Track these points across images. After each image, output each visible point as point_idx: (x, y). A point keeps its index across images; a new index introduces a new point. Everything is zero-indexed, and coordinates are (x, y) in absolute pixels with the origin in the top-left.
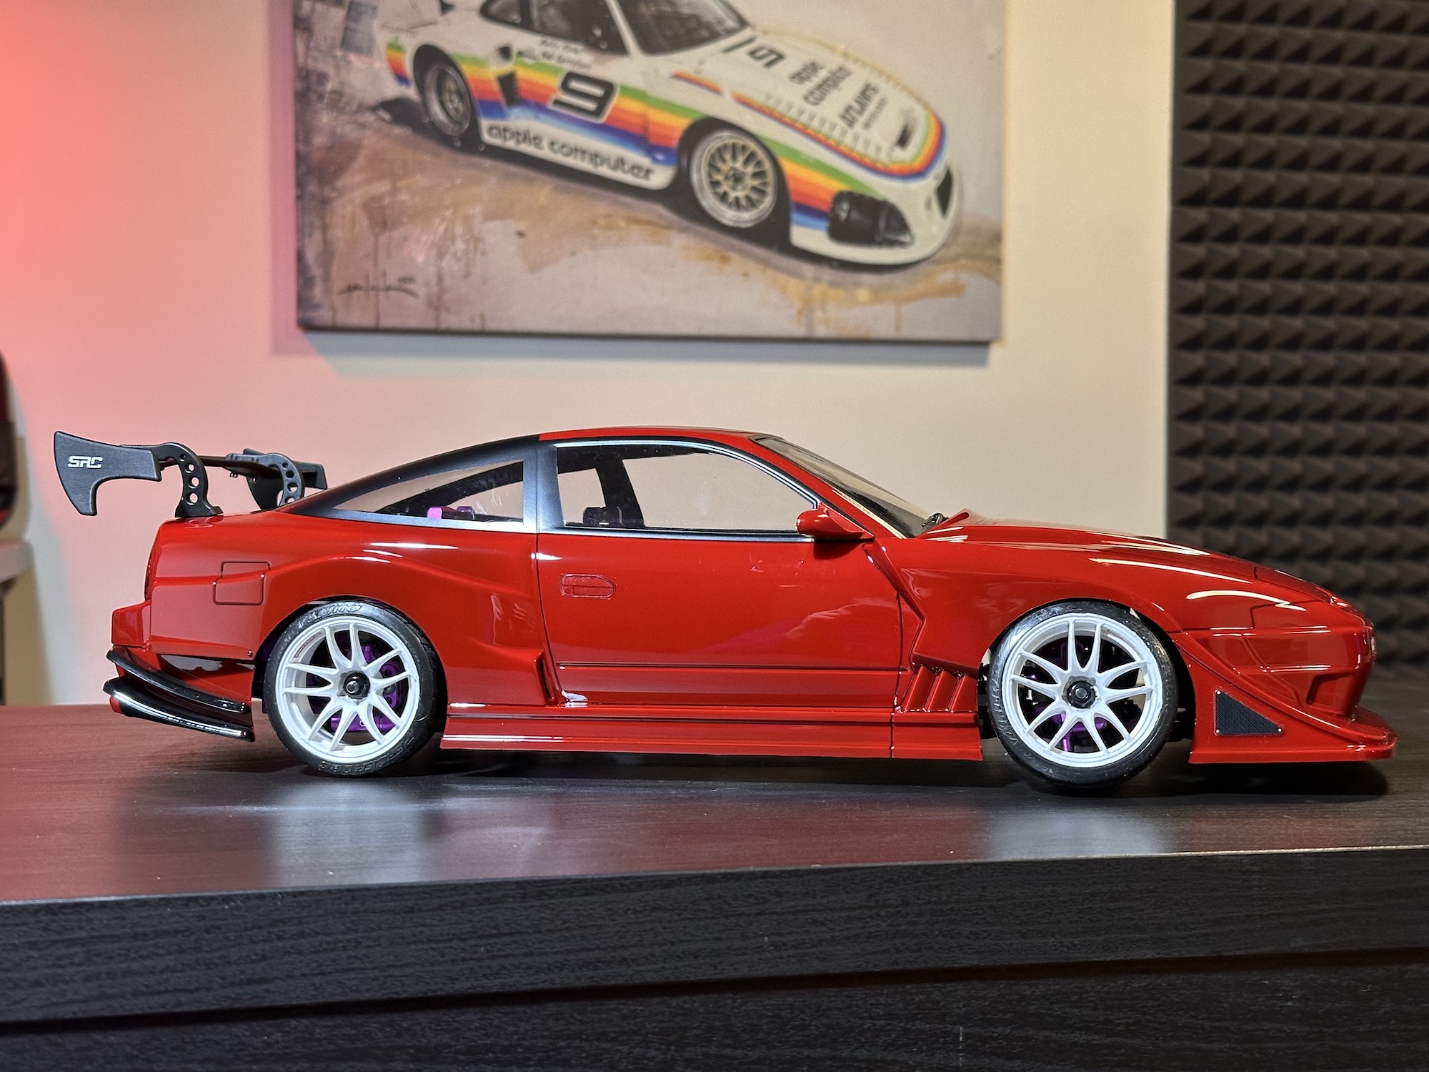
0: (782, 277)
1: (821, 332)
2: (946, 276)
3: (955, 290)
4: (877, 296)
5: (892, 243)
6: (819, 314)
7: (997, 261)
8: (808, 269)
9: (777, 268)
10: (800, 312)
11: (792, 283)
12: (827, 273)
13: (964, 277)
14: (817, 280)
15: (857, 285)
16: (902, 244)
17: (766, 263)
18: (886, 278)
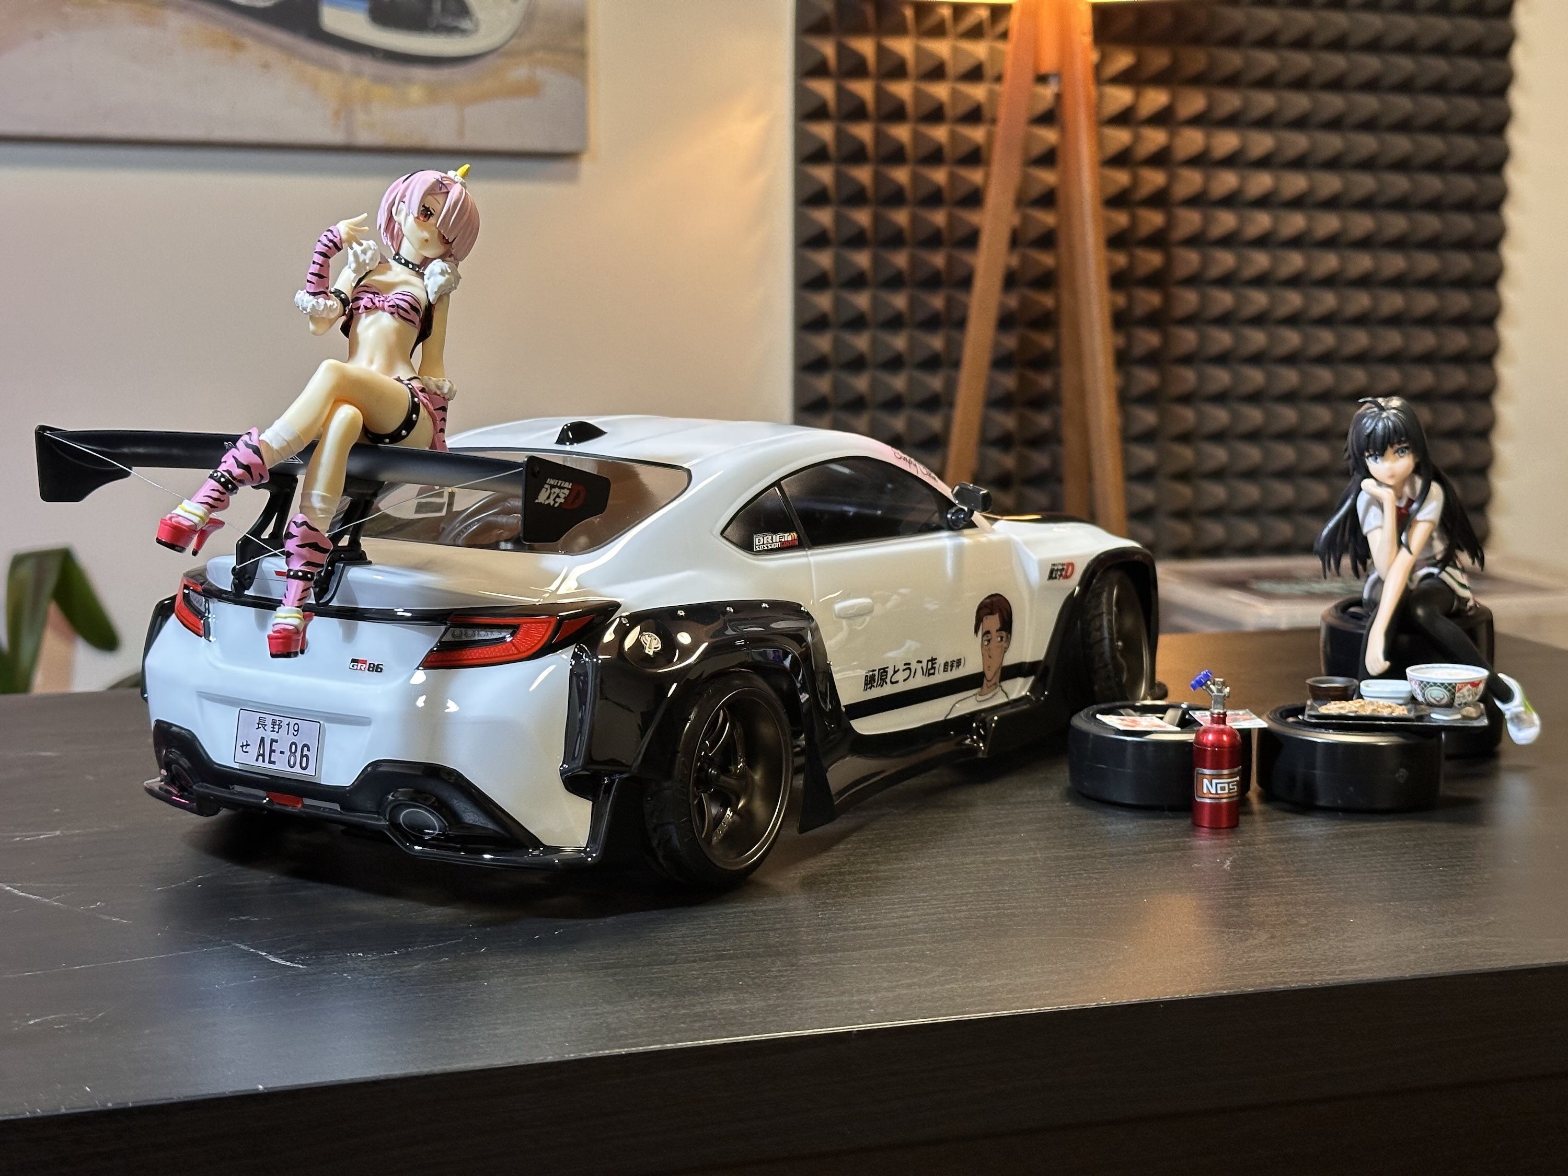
0: (311, 70)
1: (364, 138)
2: (519, 73)
3: (531, 89)
4: (434, 95)
5: (451, 30)
6: (361, 117)
7: (581, 54)
8: (345, 60)
9: (305, 58)
10: (337, 114)
11: (326, 77)
12: (369, 66)
13: (542, 74)
14: (358, 74)
15: (408, 81)
16: (463, 32)
17: (291, 52)
18: (444, 73)
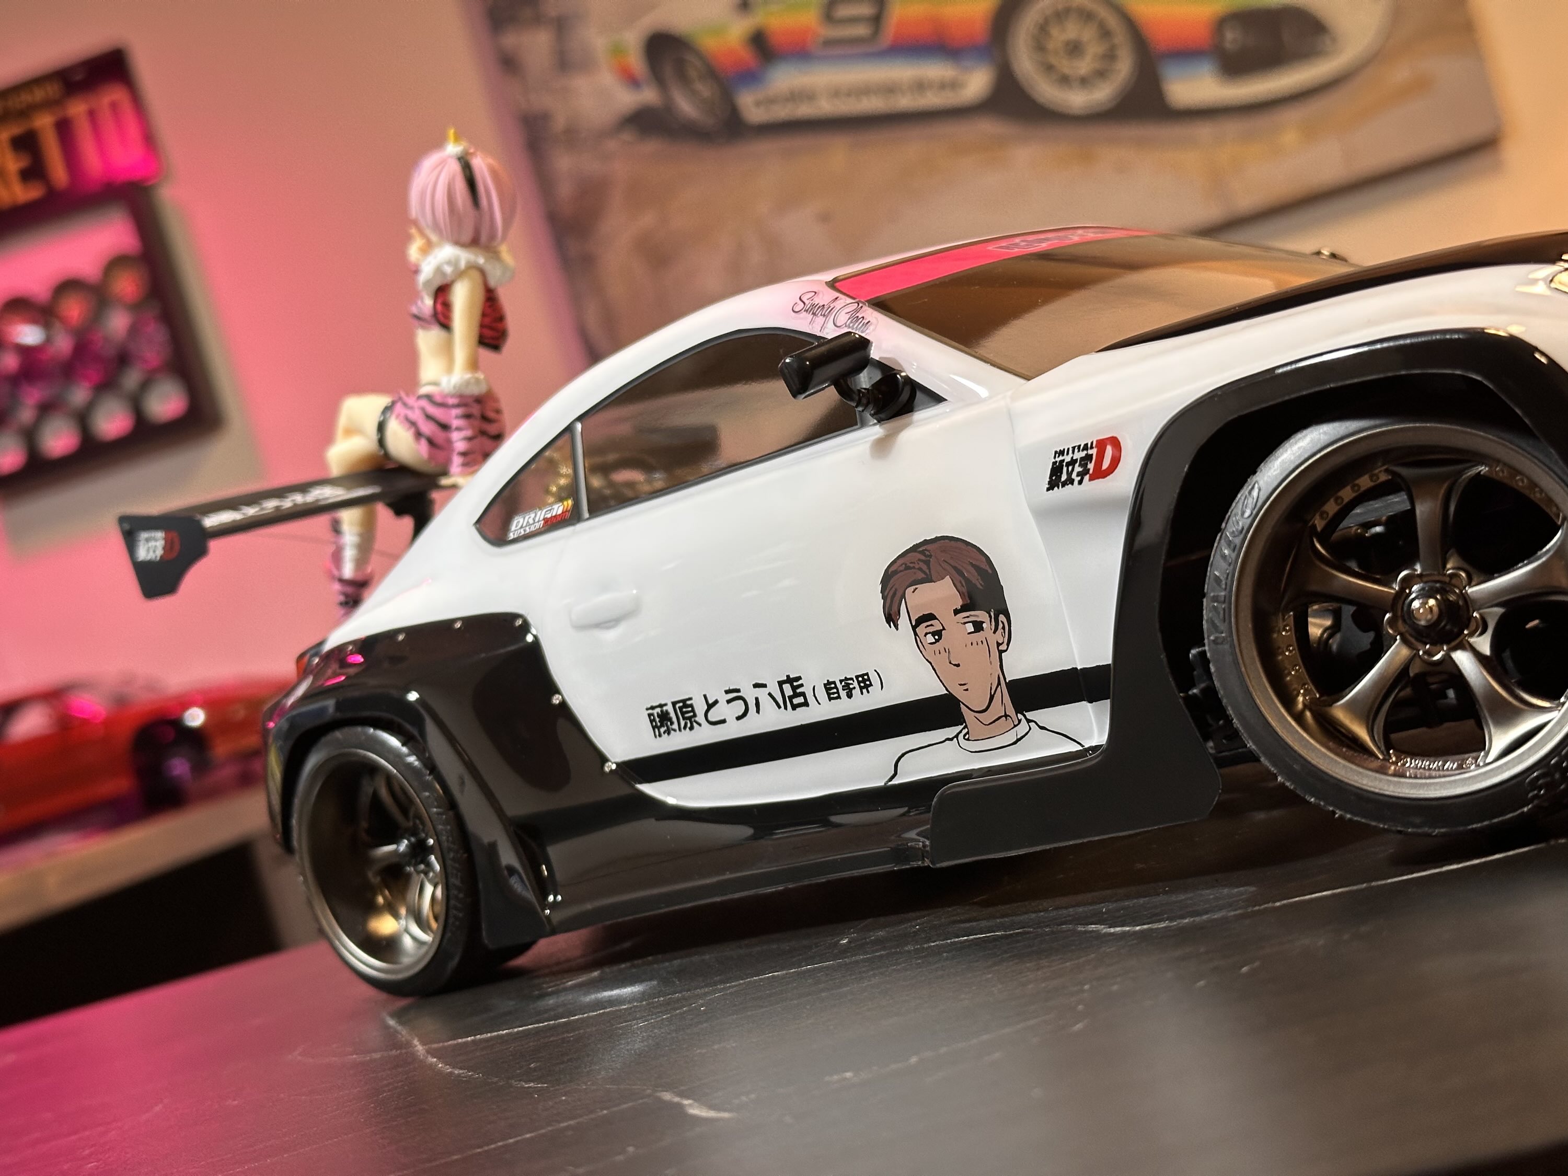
2: (1401, 74)
3: (1420, 86)
4: (1310, 132)
6: (1235, 182)
8: (1201, 130)
9: (1162, 144)
12: (1228, 128)
13: (1427, 65)
14: (1220, 141)
15: (1279, 128)
16: (1322, 52)
17: (1144, 143)
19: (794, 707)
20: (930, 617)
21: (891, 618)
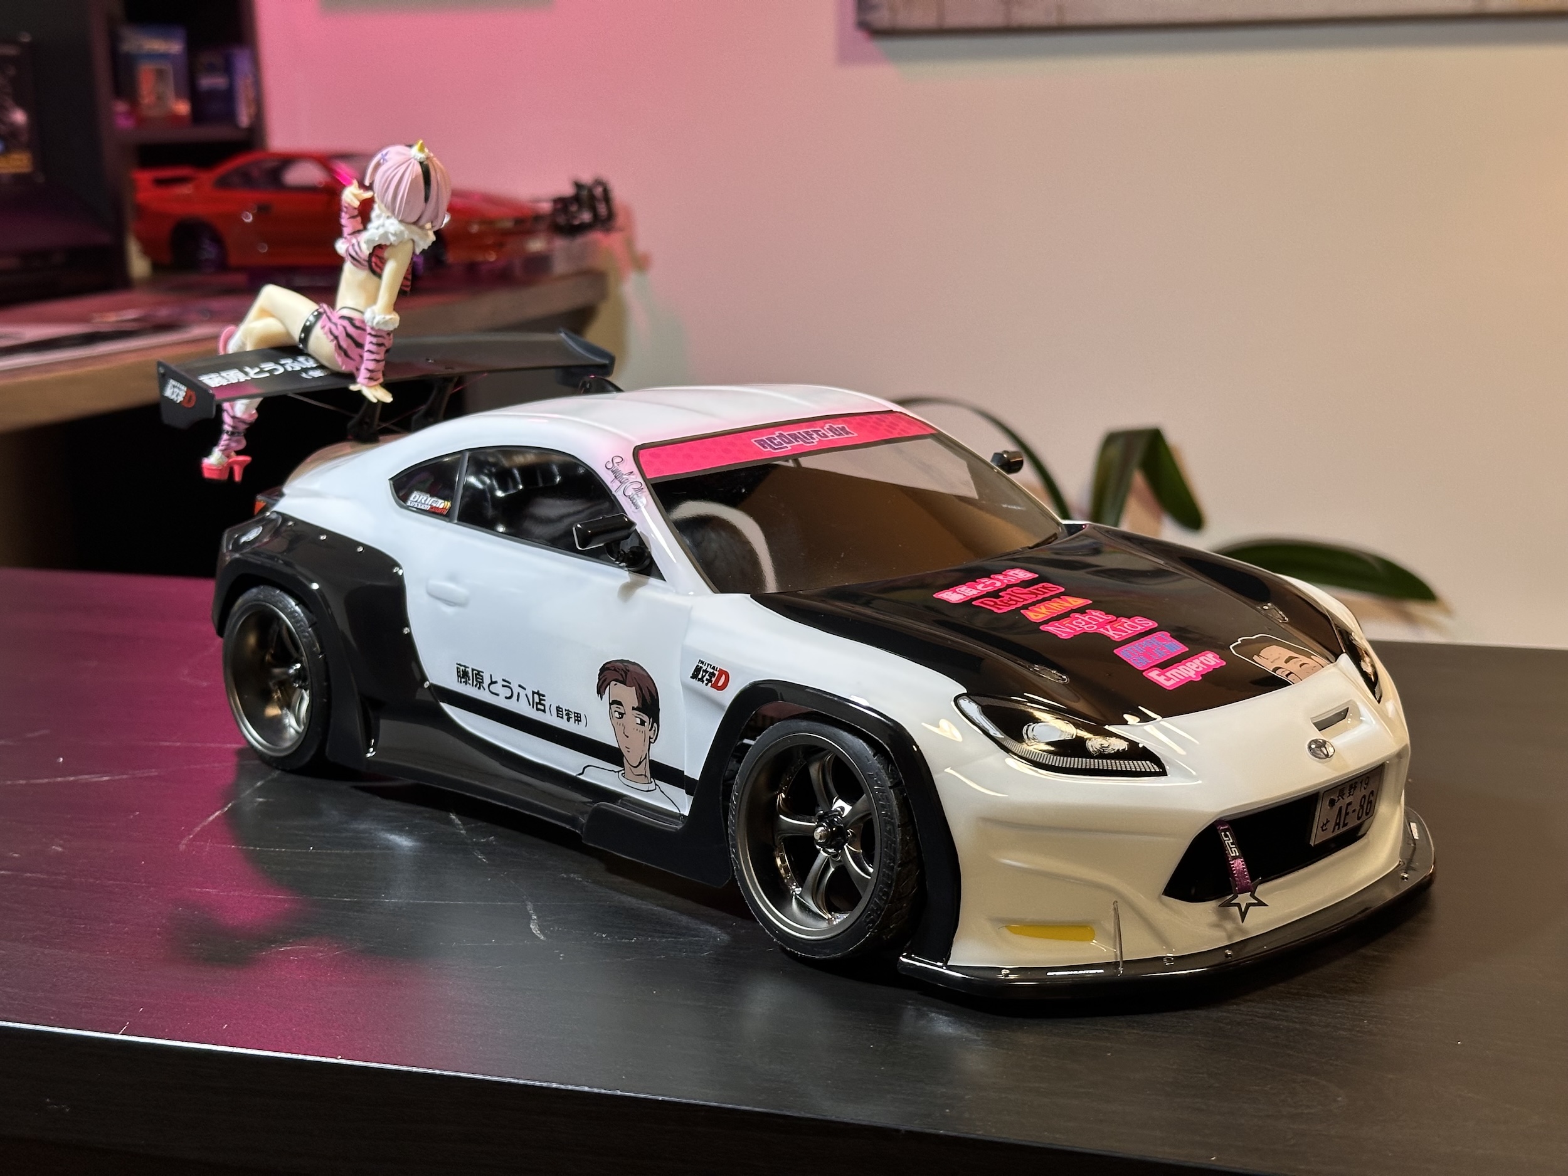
19: (538, 709)
20: (620, 703)
21: (600, 691)
